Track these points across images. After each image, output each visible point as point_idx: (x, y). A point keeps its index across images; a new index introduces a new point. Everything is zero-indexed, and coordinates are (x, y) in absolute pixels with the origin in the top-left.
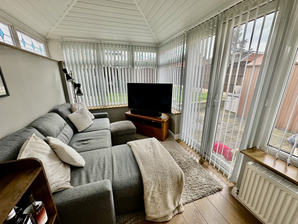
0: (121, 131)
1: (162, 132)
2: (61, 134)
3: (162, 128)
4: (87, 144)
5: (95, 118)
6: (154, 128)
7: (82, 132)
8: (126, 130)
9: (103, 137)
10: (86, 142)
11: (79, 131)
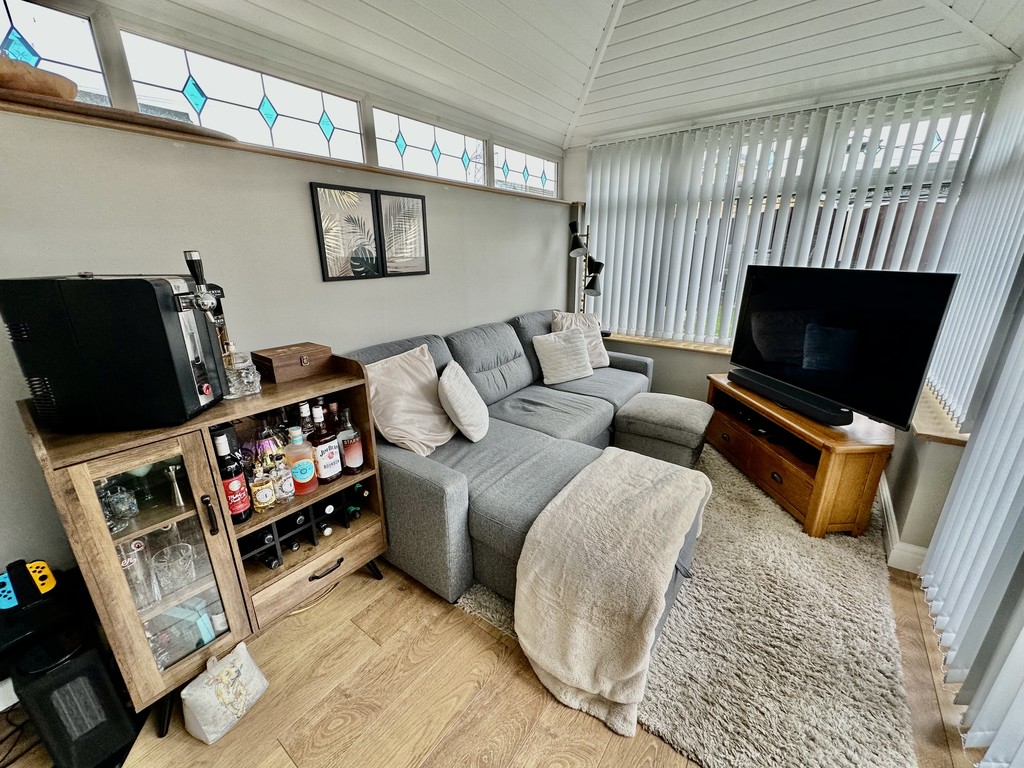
0: (645, 421)
1: (812, 491)
2: (496, 372)
3: (818, 476)
4: (530, 411)
5: (611, 366)
6: (787, 463)
7: (548, 386)
8: (663, 425)
9: (574, 411)
10: (531, 407)
11: (546, 381)
